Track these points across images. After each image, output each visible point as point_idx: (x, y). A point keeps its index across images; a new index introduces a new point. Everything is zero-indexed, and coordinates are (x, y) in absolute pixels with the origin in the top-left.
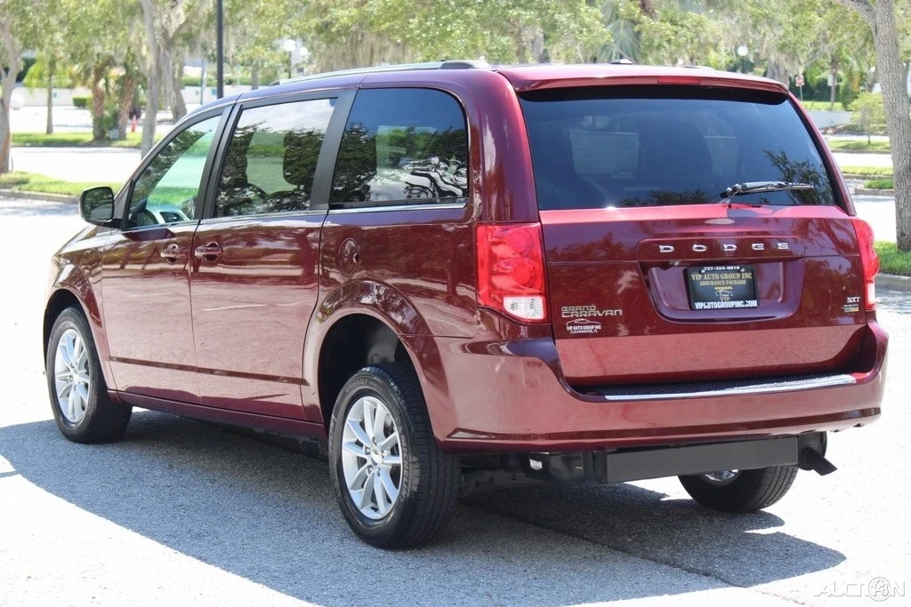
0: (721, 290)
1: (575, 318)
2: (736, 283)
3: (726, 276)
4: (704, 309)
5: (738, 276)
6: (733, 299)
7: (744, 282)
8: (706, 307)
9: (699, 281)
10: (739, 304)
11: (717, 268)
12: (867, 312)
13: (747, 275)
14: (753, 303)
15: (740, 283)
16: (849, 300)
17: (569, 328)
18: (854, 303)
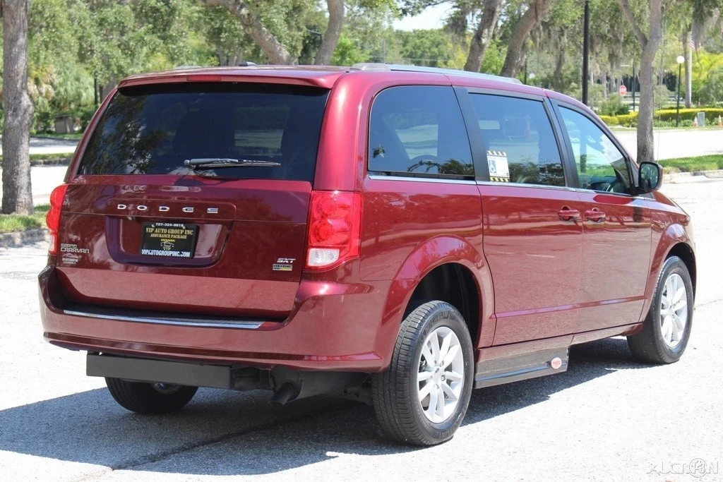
0: (166, 241)
1: (66, 252)
2: (179, 237)
3: (173, 231)
4: (147, 255)
5: (180, 232)
6: (172, 250)
7: (185, 237)
8: (149, 253)
9: (150, 234)
10: (176, 254)
11: (166, 225)
12: (304, 273)
13: (190, 232)
14: (187, 254)
15: (182, 237)
16: (280, 261)
17: (63, 259)
18: (284, 264)
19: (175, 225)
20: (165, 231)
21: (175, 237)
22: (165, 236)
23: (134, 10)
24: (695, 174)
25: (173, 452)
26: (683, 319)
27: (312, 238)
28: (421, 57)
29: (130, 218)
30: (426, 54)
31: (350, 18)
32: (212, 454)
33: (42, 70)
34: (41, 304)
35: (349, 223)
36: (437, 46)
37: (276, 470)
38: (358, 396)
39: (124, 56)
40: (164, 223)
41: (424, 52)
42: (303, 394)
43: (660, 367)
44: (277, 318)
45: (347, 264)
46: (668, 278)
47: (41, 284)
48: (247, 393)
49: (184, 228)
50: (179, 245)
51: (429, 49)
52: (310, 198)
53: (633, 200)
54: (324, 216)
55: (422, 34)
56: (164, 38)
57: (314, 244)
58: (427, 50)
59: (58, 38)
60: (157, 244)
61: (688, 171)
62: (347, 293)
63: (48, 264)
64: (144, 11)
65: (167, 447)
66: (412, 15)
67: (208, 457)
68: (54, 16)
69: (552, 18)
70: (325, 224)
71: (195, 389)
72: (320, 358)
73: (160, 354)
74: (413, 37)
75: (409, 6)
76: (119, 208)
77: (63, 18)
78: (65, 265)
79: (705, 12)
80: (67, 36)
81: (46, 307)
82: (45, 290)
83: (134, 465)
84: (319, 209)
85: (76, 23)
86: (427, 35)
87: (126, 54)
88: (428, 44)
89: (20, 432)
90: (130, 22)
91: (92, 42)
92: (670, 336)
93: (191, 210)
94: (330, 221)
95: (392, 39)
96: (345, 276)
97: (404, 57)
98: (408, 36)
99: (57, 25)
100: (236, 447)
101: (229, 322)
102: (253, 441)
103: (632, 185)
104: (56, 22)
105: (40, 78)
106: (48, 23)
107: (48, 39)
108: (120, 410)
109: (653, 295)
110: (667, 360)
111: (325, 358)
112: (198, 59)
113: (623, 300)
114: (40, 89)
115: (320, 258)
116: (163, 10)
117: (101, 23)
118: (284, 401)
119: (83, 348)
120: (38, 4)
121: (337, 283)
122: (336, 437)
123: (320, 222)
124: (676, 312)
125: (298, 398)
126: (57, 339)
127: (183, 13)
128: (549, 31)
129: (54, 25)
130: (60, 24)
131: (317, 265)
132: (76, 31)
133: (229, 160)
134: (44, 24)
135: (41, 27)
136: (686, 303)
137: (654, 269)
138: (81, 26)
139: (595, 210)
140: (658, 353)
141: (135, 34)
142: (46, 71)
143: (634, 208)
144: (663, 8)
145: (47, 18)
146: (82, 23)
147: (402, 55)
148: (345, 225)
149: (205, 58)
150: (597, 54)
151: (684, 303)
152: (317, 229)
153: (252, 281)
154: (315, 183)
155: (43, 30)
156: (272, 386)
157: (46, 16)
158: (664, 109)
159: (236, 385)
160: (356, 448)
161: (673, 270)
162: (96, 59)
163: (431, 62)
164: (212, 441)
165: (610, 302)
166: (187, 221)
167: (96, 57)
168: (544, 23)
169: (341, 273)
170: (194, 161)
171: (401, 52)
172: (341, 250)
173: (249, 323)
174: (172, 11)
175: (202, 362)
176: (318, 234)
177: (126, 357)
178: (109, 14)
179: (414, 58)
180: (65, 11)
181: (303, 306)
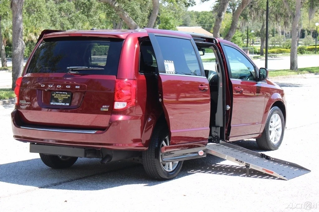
0: (60, 99)
1: (22, 104)
3: (62, 95)
4: (53, 105)
5: (66, 96)
6: (62, 102)
7: (67, 98)
8: (53, 104)
9: (54, 96)
10: (63, 104)
11: (60, 93)
12: (113, 111)
13: (69, 96)
14: (68, 104)
15: (66, 98)
16: (104, 107)
17: (21, 106)
18: (105, 108)
19: (63, 93)
20: (59, 95)
21: (63, 97)
22: (60, 97)
23: (75, 4)
24: (316, 74)
25: (64, 182)
26: (280, 132)
27: (116, 98)
28: (205, 23)
29: (46, 90)
30: (207, 22)
31: (169, 7)
32: (79, 183)
33: (38, 30)
34: (12, 125)
35: (131, 92)
36: (212, 19)
37: (103, 188)
38: (138, 161)
39: (70, 24)
40: (59, 92)
41: (206, 21)
42: (114, 159)
43: (270, 151)
44: (103, 129)
45: (130, 108)
46: (273, 116)
47: (12, 116)
48: (92, 159)
49: (67, 94)
50: (65, 101)
51: (209, 20)
52: (115, 82)
53: (257, 83)
54: (121, 89)
55: (206, 13)
56: (88, 16)
57: (117, 100)
58: (208, 20)
59: (42, 16)
60: (56, 100)
61: (313, 73)
62: (131, 119)
63: (15, 109)
64: (79, 4)
65: (62, 181)
66: (192, 6)
67: (77, 184)
68: (40, 6)
69: (259, 6)
70: (121, 92)
71: (77, 158)
72: (119, 145)
73: (59, 144)
74: (201, 14)
75: (190, 2)
76: (42, 86)
77: (44, 7)
78: (21, 109)
79: (314, 4)
80: (45, 15)
81: (14, 126)
82: (14, 119)
83: (47, 187)
84: (119, 87)
85: (49, 10)
86: (208, 14)
87: (71, 23)
88: (208, 17)
89: (5, 175)
90: (73, 9)
91: (56, 18)
92: (274, 139)
93: (69, 87)
94: (122, 91)
95: (193, 15)
96: (129, 113)
97: (198, 23)
98: (199, 14)
99: (41, 10)
100: (89, 180)
101: (83, 131)
102: (96, 178)
103: (257, 77)
104: (41, 9)
105: (37, 33)
106: (37, 10)
107: (37, 17)
108: (46, 167)
109: (266, 122)
110: (272, 149)
111: (121, 145)
112: (106, 24)
113: (251, 124)
114: (37, 38)
115: (119, 105)
116: (87, 3)
117: (60, 9)
118: (106, 162)
119: (29, 141)
120: (33, 1)
121: (126, 115)
122: (130, 177)
123: (119, 92)
124: (277, 130)
125: (111, 161)
126: (19, 138)
127: (96, 5)
128: (258, 12)
129: (40, 11)
130: (43, 10)
131: (118, 108)
132: (49, 13)
133: (84, 67)
134: (36, 10)
135: (34, 11)
136: (281, 126)
137: (266, 112)
138: (52, 11)
139: (239, 87)
140: (268, 146)
141: (75, 14)
142: (39, 30)
143: (257, 87)
144: (302, 2)
145: (37, 7)
146: (52, 9)
147: (197, 22)
148: (129, 93)
149: (109, 24)
150: (278, 22)
151: (280, 126)
152: (118, 94)
153: (96, 115)
154: (118, 76)
155: (35, 13)
156: (102, 156)
157: (36, 6)
158: (311, 46)
159: (87, 156)
160: (137, 181)
161: (275, 112)
162: (58, 25)
163: (209, 25)
164: (80, 179)
165: (246, 125)
166: (67, 91)
167: (58, 24)
168: (255, 8)
169: (128, 111)
170: (71, 67)
171: (196, 21)
172: (128, 103)
173: (91, 131)
174: (91, 4)
175: (74, 147)
176: (118, 96)
177: (44, 145)
178: (64, 6)
179: (202, 24)
180: (45, 4)
181: (112, 125)
